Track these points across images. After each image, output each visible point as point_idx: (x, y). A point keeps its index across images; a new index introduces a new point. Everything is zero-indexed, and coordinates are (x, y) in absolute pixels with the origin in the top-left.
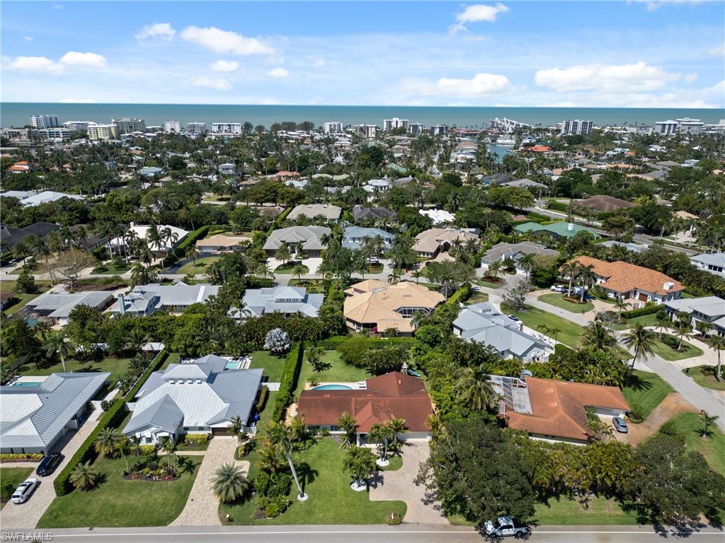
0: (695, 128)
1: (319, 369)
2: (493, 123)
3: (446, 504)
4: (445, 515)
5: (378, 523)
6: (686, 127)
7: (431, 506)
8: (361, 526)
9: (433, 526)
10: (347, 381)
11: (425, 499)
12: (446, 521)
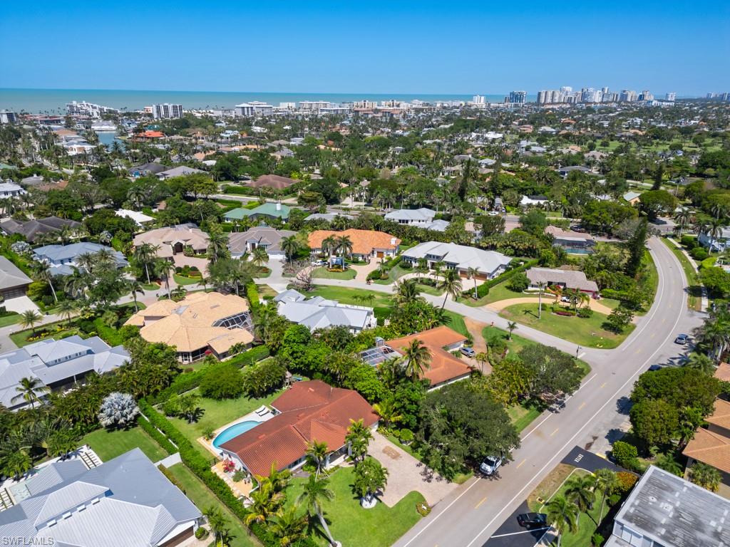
0: (267, 110)
1: (195, 419)
2: (71, 107)
3: (442, 472)
4: (449, 480)
5: (417, 522)
6: (261, 110)
7: (433, 480)
8: (407, 533)
9: (452, 495)
10: (238, 417)
11: (425, 478)
12: (454, 485)
